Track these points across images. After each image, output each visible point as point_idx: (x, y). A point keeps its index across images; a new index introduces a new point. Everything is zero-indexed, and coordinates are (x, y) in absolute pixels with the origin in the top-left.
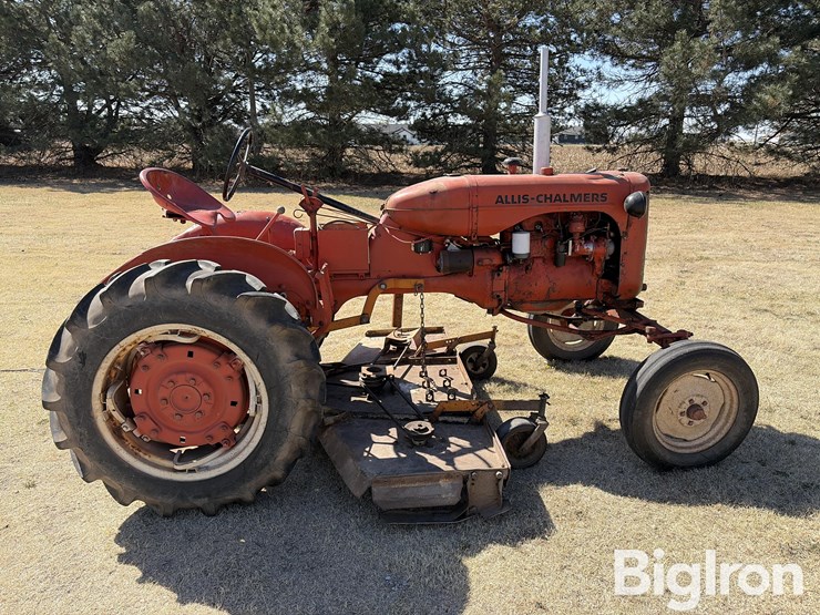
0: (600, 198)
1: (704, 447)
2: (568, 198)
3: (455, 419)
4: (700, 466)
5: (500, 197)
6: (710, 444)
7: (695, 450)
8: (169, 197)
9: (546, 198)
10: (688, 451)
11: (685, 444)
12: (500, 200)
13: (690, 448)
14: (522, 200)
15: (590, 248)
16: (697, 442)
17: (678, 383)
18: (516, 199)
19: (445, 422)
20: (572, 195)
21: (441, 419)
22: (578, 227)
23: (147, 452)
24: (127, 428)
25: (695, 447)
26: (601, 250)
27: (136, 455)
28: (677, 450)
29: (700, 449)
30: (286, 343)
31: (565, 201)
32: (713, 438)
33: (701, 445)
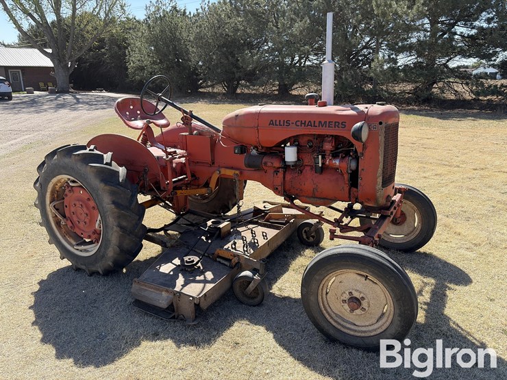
0: (340, 125)
1: (366, 335)
2: (317, 124)
3: (224, 262)
4: (358, 348)
5: (272, 120)
6: (372, 334)
7: (359, 334)
8: (127, 113)
9: (301, 123)
10: (352, 333)
11: (353, 327)
12: (271, 123)
13: (355, 331)
14: (285, 124)
15: (337, 162)
16: (364, 329)
17: (343, 276)
18: (282, 123)
19: (219, 262)
20: (320, 122)
21: (218, 259)
22: (328, 146)
23: (70, 236)
24: (63, 223)
25: (359, 332)
26: (344, 164)
27: (64, 237)
28: (343, 329)
29: (363, 335)
30: (107, 194)
31: (314, 126)
32: (375, 330)
33: (365, 332)
